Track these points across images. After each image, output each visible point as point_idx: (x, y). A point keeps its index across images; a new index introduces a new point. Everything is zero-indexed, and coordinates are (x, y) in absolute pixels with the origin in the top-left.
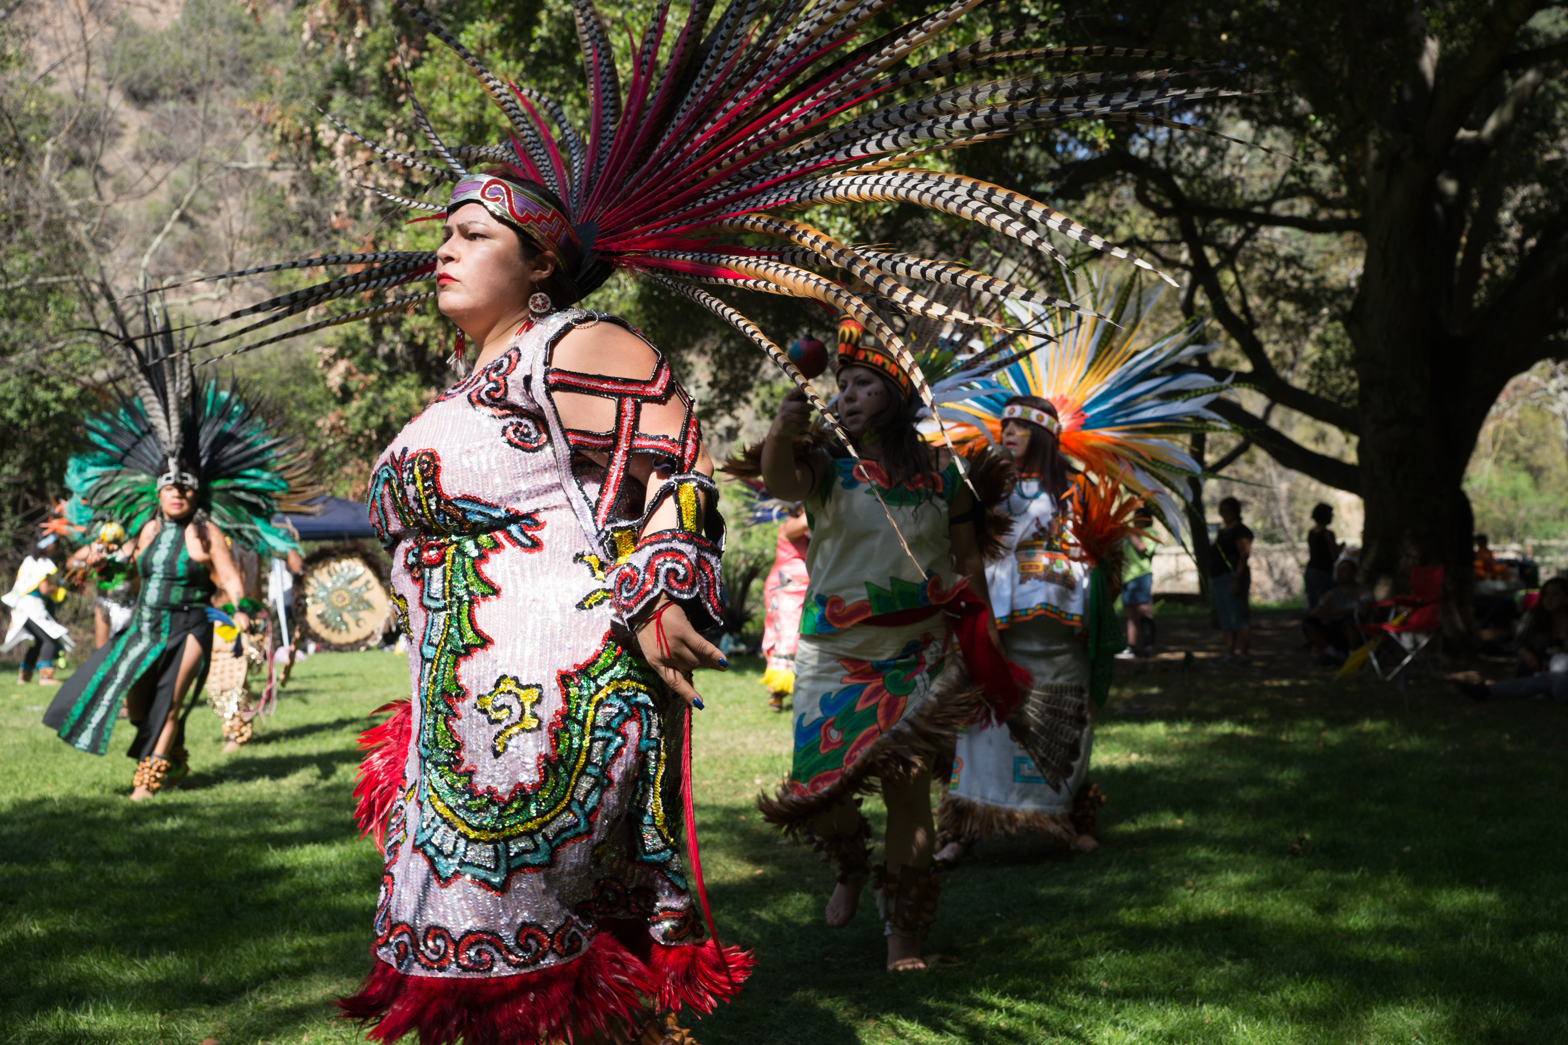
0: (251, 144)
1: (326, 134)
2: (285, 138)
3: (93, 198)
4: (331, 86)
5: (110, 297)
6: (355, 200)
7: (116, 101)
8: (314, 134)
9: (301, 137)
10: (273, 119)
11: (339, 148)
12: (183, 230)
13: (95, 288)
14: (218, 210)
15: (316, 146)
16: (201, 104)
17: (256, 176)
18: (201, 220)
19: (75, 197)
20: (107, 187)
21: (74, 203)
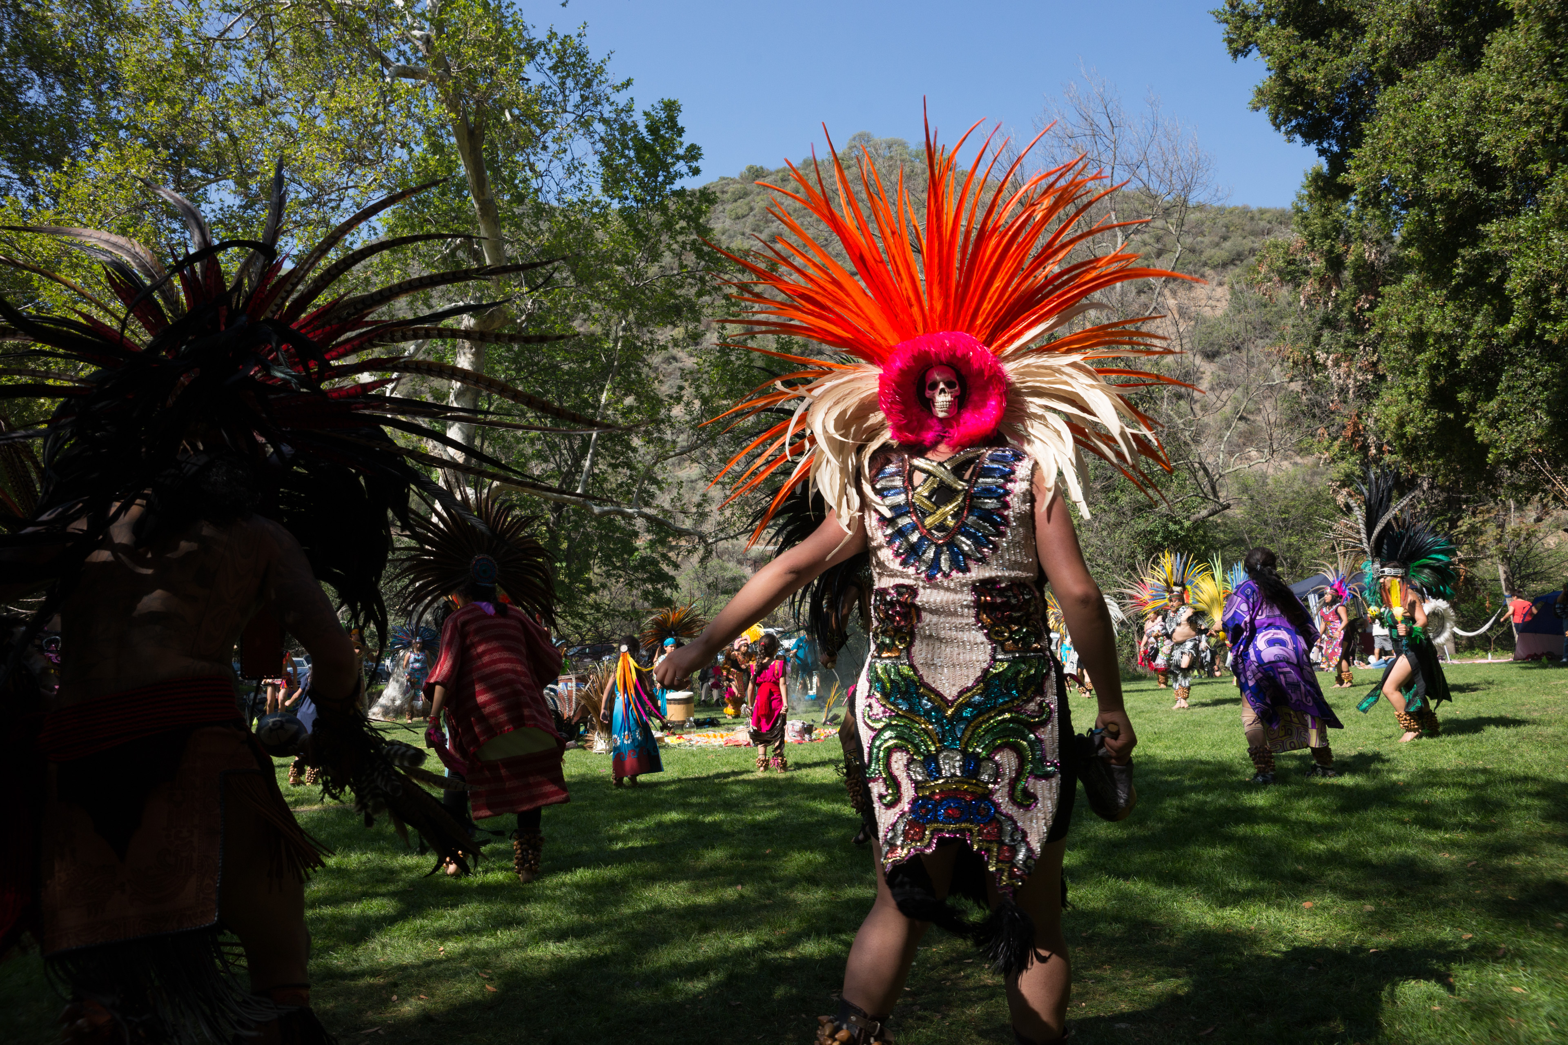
0: (1276, 370)
1: (1321, 356)
2: (1295, 363)
3: (1191, 417)
4: (1320, 329)
5: (1205, 470)
6: (1343, 390)
7: (1198, 360)
8: (1313, 357)
9: (1305, 361)
10: (1287, 353)
11: (1329, 363)
12: (1242, 425)
13: (1196, 465)
14: (1259, 410)
15: (1315, 364)
16: (1244, 353)
17: (1281, 387)
18: (1250, 417)
19: (1180, 417)
20: (1197, 407)
21: (1180, 421)
